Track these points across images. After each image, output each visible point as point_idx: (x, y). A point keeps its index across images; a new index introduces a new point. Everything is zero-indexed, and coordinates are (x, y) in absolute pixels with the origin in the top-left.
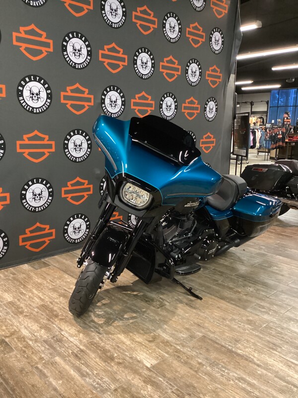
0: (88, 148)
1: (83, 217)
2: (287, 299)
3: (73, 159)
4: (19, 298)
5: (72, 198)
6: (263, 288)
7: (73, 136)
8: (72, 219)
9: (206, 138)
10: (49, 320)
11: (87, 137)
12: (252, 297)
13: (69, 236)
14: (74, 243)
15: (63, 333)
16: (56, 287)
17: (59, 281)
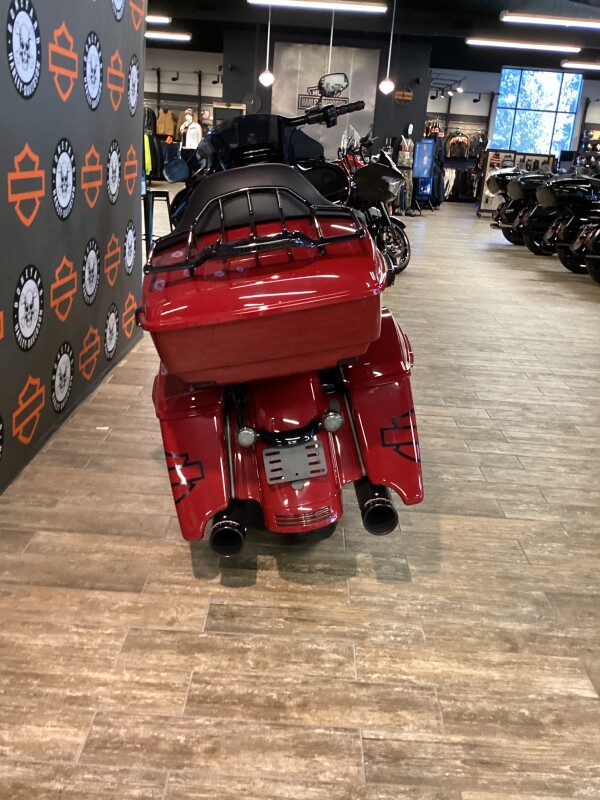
4: (93, 718)
9: (129, 158)
10: (285, 727)
15: (367, 733)
16: (128, 636)
17: (108, 618)
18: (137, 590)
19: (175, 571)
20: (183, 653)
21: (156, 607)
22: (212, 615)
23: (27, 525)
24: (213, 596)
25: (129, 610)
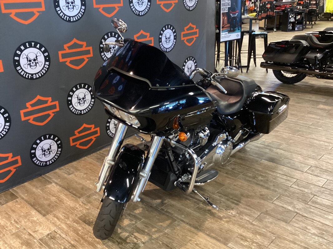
0: (46, 61)
1: (52, 137)
2: (271, 223)
3: (28, 76)
5: (35, 119)
6: (246, 209)
7: (24, 50)
8: (38, 141)
9: (188, 30)
11: (43, 49)
12: (234, 224)
13: (38, 160)
14: (46, 165)
16: (20, 231)
17: (24, 221)
18: (44, 215)
19: (64, 213)
20: (22, 244)
21: (40, 224)
22: (48, 235)
23: (54, 180)
24: (59, 228)
25: (33, 222)
